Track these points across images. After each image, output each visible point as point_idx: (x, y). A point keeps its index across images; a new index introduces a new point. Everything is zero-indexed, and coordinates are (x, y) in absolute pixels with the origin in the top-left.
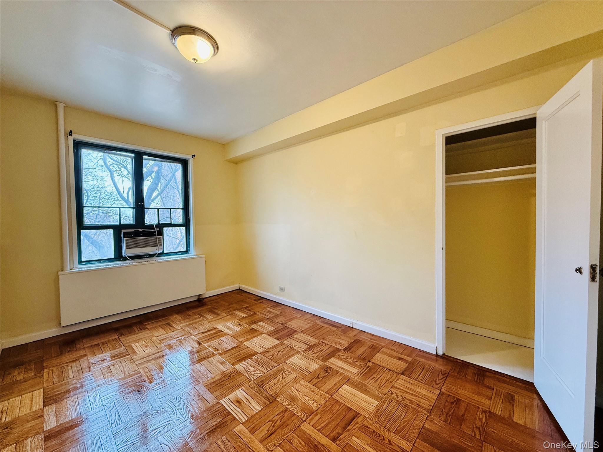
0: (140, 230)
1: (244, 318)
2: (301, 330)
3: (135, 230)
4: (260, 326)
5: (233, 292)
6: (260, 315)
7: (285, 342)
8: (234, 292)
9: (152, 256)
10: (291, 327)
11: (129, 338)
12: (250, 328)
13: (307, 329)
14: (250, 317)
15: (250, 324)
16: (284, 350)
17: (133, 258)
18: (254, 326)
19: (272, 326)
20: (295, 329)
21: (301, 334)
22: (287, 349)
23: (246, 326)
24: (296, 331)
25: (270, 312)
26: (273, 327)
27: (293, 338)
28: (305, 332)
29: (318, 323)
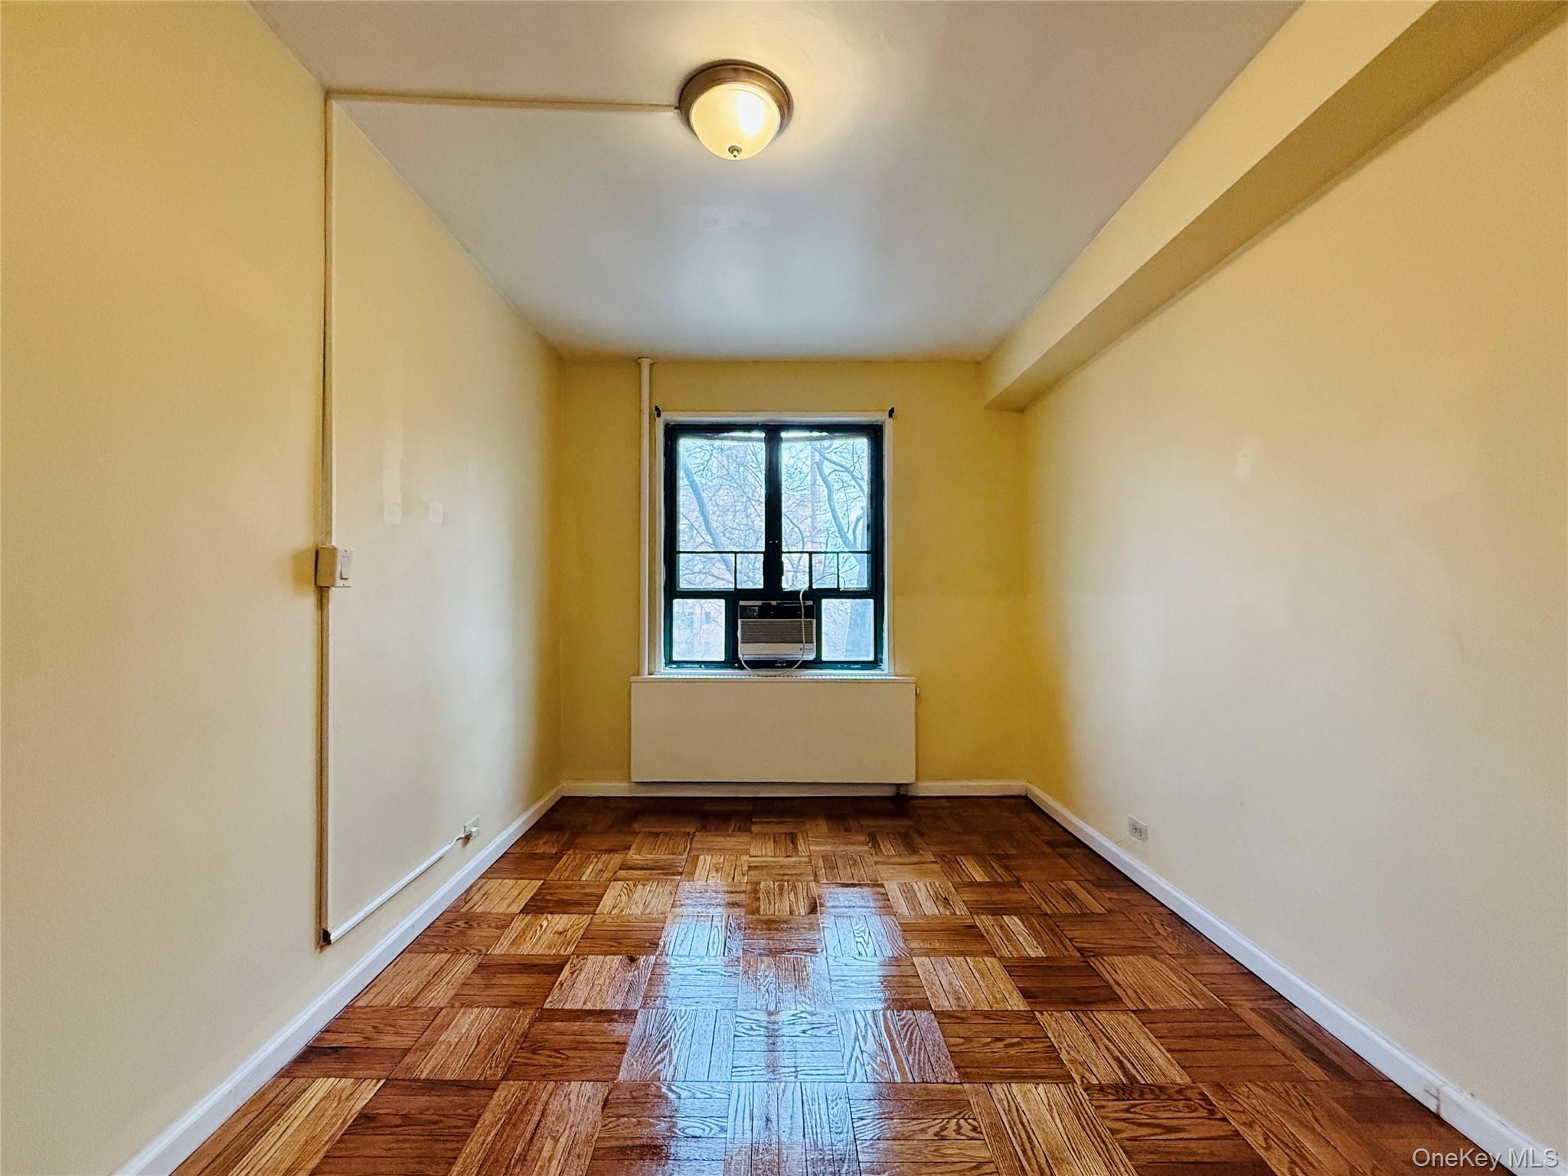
0: (774, 603)
1: (973, 884)
2: (1141, 1007)
3: (763, 603)
4: (1001, 927)
5: (1003, 801)
6: (1029, 893)
7: (1043, 1018)
8: (1007, 801)
9: (790, 664)
10: (1108, 977)
11: (709, 839)
12: (969, 921)
13: (1173, 1010)
14: (995, 891)
15: (975, 909)
16: (1019, 1044)
17: (755, 665)
18: (984, 921)
19: (1041, 943)
20: (1119, 991)
21: (1132, 1022)
22: (1032, 1047)
23: (961, 910)
24: (1115, 999)
25: (1069, 895)
26: (1044, 949)
27: (1085, 1020)
28: (1154, 1018)
29: (1239, 1011)
